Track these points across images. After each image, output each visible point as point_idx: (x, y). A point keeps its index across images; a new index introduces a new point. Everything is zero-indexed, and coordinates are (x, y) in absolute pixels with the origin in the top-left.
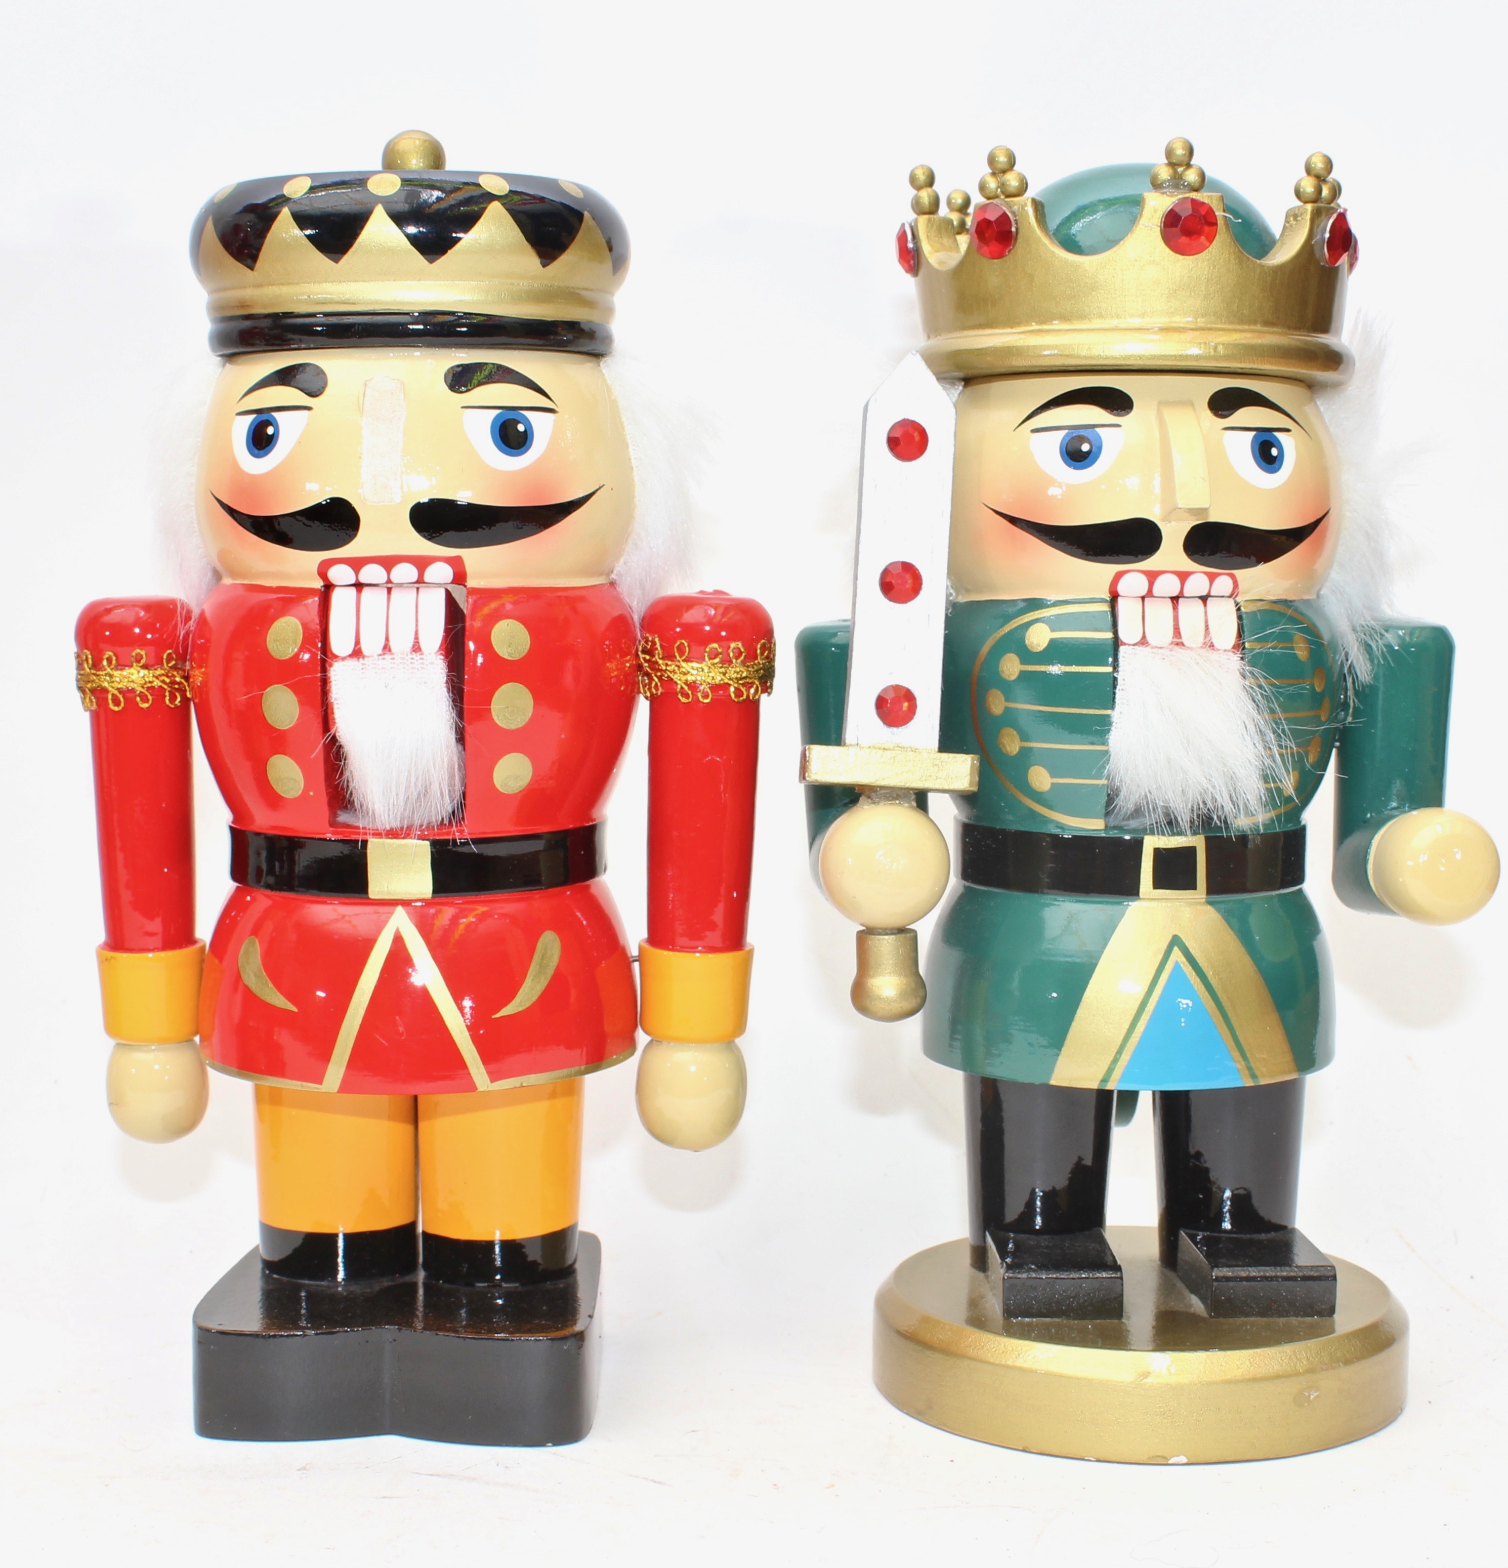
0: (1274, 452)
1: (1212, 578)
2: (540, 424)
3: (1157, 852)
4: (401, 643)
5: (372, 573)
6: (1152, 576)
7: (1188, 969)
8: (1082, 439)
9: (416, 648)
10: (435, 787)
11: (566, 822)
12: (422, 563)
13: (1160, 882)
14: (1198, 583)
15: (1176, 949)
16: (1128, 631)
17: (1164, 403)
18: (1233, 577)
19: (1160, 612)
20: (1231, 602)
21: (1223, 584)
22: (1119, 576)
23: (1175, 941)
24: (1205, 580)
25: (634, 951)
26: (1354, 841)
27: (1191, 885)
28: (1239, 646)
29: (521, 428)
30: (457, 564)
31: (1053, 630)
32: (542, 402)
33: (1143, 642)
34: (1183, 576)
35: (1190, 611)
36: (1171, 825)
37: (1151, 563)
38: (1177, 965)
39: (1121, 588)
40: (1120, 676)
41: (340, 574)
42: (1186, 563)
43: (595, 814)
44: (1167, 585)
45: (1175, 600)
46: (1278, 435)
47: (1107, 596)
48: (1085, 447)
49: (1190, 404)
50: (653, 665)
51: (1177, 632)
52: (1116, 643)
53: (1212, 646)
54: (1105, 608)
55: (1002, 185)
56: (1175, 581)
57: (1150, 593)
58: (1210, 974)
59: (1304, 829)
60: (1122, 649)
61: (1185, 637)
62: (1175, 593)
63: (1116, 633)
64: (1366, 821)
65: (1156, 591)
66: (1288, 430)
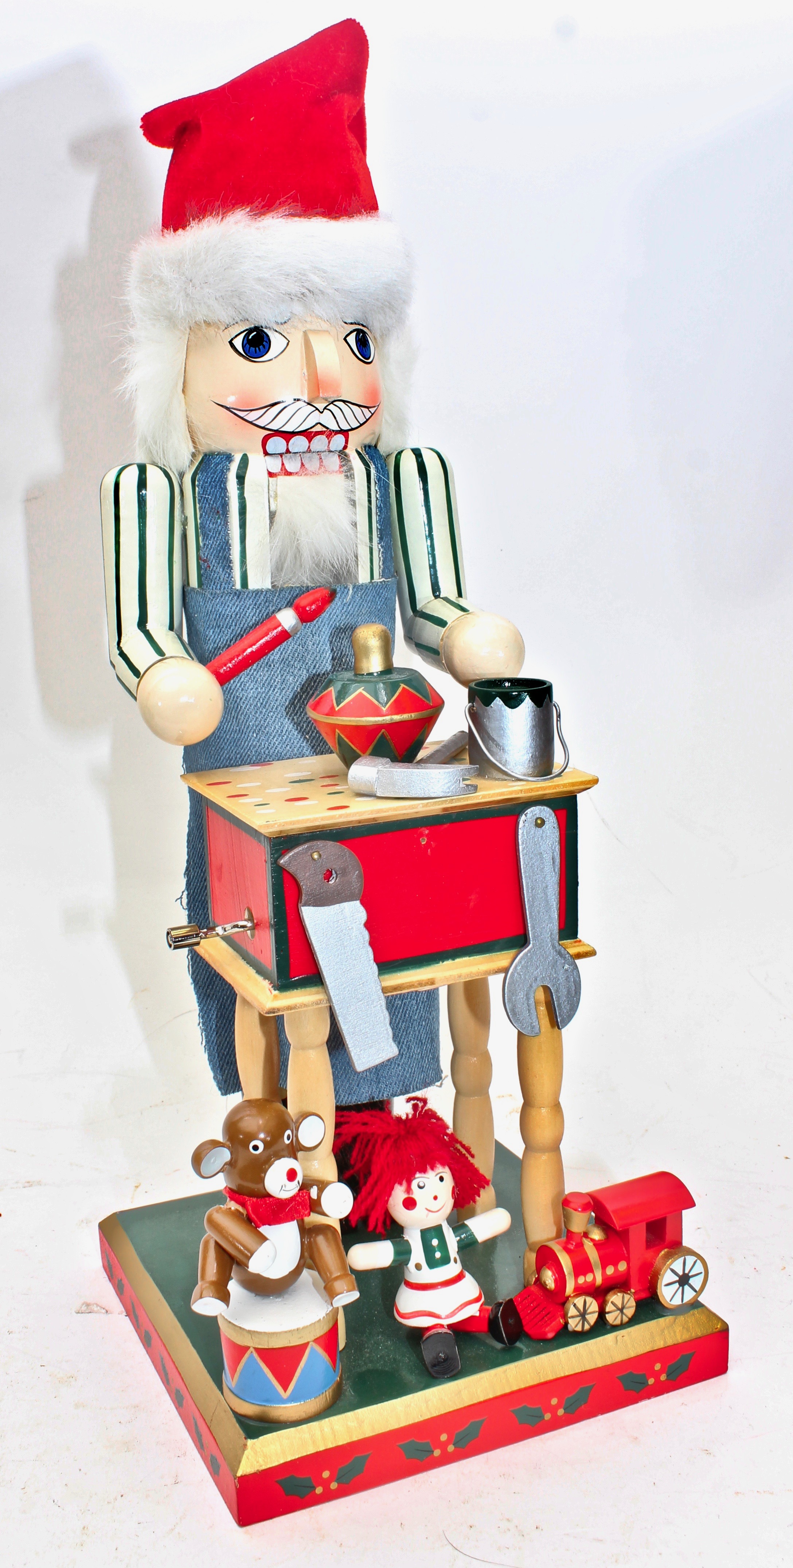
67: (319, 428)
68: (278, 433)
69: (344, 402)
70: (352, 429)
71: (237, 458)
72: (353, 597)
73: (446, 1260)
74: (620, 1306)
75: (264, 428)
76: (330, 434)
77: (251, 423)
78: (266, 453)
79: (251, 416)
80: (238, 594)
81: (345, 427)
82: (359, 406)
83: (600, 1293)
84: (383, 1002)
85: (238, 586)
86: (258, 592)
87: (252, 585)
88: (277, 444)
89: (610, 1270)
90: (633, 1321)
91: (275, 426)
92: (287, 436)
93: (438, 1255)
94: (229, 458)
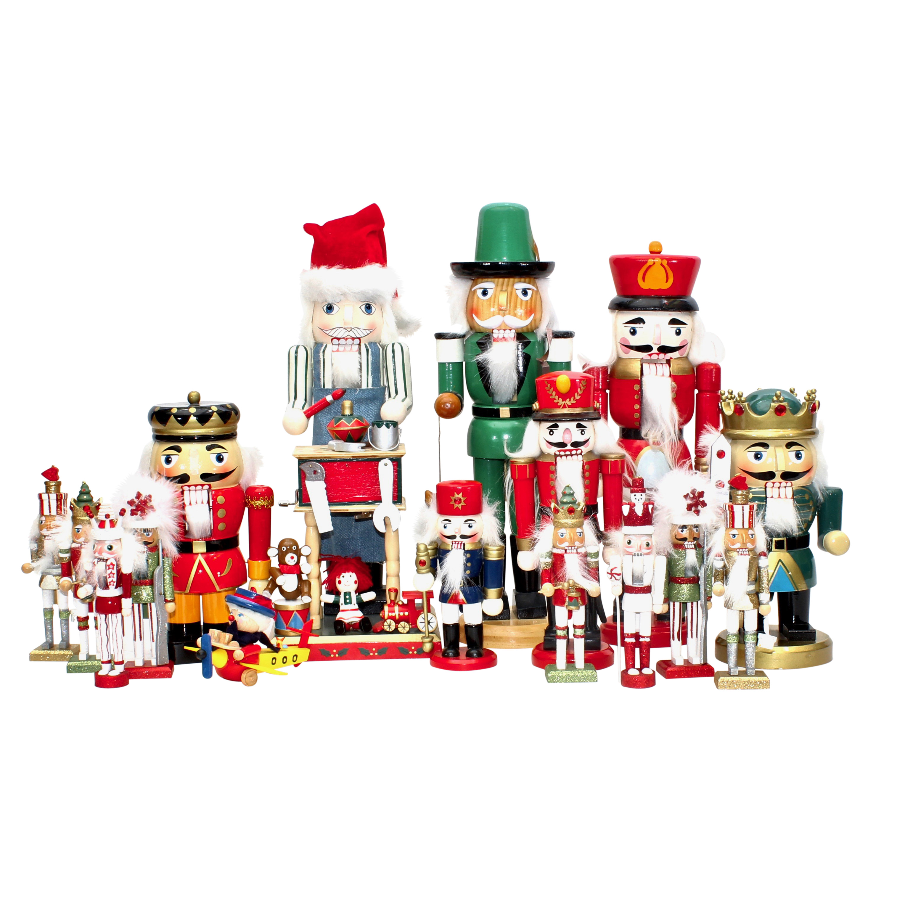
0: (800, 455)
1: (787, 483)
2: (225, 456)
3: (776, 541)
4: (199, 502)
5: (193, 488)
6: (774, 483)
7: (783, 566)
8: (759, 454)
9: (202, 503)
10: (207, 529)
11: (232, 536)
12: (202, 485)
13: (777, 548)
14: (784, 484)
15: (780, 562)
16: (769, 495)
17: (776, 446)
18: (791, 483)
19: (776, 490)
20: (791, 488)
21: (789, 484)
22: (766, 483)
23: (780, 560)
24: (785, 483)
25: (246, 561)
26: (821, 536)
27: (783, 548)
28: (793, 498)
29: (221, 457)
30: (210, 485)
31: (753, 494)
32: (225, 451)
33: (772, 497)
34: (780, 483)
35: (782, 490)
36: (778, 535)
37: (773, 481)
38: (780, 565)
39: (767, 485)
40: (767, 505)
41: (186, 488)
42: (781, 480)
43: (237, 533)
44: (777, 485)
45: (779, 488)
46: (801, 451)
47: (764, 487)
48: (759, 456)
49: (781, 446)
50: (249, 502)
51: (779, 495)
52: (766, 497)
53: (787, 498)
54: (764, 490)
55: (741, 400)
56: (779, 484)
57: (773, 486)
58: (787, 568)
59: (809, 535)
60: (768, 499)
61: (781, 496)
62: (779, 486)
63: (766, 495)
64: (823, 532)
65: (781, 486)
66: (803, 450)
67: (348, 337)
68: (335, 338)
69: (358, 328)
70: (362, 337)
71: (325, 345)
72: (359, 393)
73: (351, 603)
74: (403, 626)
75: (331, 336)
76: (353, 339)
77: (327, 334)
78: (333, 344)
79: (327, 332)
80: (322, 390)
81: (359, 336)
82: (364, 329)
83: (397, 622)
84: (330, 513)
85: (322, 387)
86: (327, 389)
87: (326, 387)
88: (335, 341)
89: (402, 614)
90: (408, 633)
91: (334, 336)
92: (339, 339)
93: (348, 601)
94: (322, 345)
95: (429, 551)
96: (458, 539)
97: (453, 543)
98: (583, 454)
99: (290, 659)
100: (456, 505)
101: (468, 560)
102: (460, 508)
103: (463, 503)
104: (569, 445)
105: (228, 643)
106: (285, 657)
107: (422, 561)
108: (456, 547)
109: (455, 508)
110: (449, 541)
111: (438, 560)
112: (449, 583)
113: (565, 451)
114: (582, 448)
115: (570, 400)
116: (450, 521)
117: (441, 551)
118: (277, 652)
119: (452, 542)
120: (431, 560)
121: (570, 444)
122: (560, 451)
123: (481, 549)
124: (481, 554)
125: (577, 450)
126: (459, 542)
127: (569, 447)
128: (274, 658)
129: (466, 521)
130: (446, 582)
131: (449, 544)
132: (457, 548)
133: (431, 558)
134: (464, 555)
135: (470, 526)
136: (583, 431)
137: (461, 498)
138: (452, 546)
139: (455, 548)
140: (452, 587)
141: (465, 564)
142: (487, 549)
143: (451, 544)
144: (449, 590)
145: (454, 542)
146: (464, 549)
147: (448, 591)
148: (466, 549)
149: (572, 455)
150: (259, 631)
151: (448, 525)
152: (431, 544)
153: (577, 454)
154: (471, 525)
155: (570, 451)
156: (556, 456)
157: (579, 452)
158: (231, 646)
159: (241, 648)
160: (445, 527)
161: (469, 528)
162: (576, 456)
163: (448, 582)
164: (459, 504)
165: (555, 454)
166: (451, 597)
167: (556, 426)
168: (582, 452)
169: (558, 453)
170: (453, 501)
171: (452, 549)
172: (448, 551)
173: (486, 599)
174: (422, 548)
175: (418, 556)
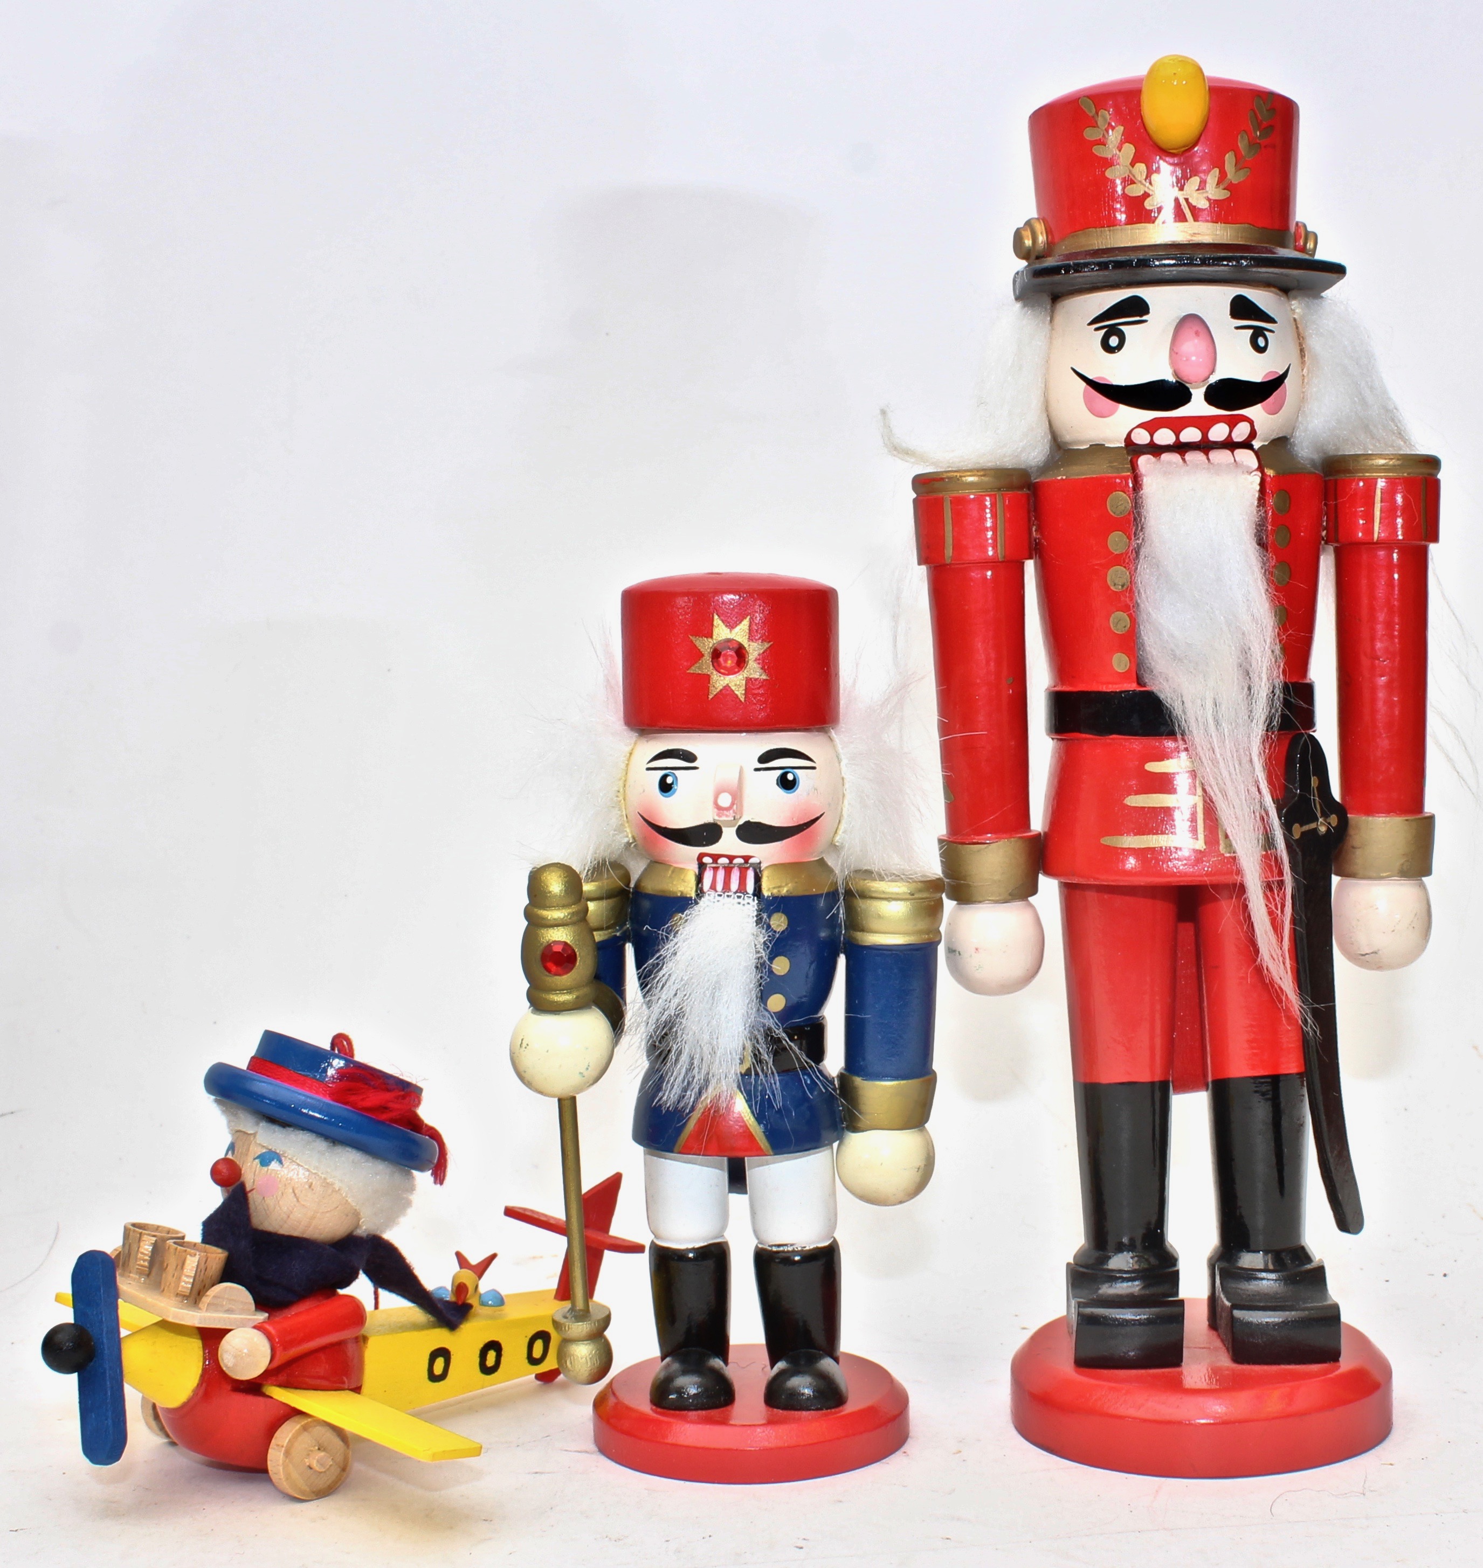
95: (591, 906)
96: (729, 843)
97: (702, 867)
98: (1257, 444)
99: (515, 1352)
100: (719, 682)
101: (777, 946)
102: (740, 692)
103: (754, 670)
104: (1198, 394)
105: (196, 1296)
106: (494, 1346)
107: (558, 949)
108: (720, 887)
109: (713, 692)
110: (686, 855)
111: (629, 950)
112: (684, 1058)
113: (1177, 425)
114: (1255, 412)
115: (1202, 186)
116: (689, 757)
117: (646, 904)
118: (452, 1326)
119: (701, 856)
120: (601, 947)
121: (1203, 389)
122: (1151, 427)
123: (833, 896)
124: (835, 916)
125: (1232, 422)
126: (731, 858)
127: (1198, 406)
128: (443, 1353)
129: (767, 757)
130: (672, 1056)
131: (682, 870)
132: (726, 887)
133: (599, 936)
134: (759, 921)
135: (787, 784)
136: (1258, 333)
137: (744, 641)
138: (699, 879)
139: (713, 887)
140: (699, 1077)
141: (761, 966)
142: (865, 895)
143: (693, 868)
144: (685, 1090)
145: (707, 860)
146: (758, 892)
147: (682, 1097)
148: (766, 893)
149: (1205, 446)
150: (362, 1231)
151: (684, 779)
152: (598, 870)
153: (1229, 445)
154: (790, 777)
155: (1204, 423)
156: (1132, 449)
157: (1240, 433)
158: (212, 1306)
159: (262, 1316)
160: (665, 787)
161: (780, 792)
162: (1227, 453)
163: (679, 1053)
164: (730, 672)
165: (1128, 439)
166: (691, 1125)
167: (1137, 308)
168: (1253, 434)
169: (1142, 437)
170: (707, 658)
171: (700, 893)
172: (683, 904)
173: (855, 1129)
174: (555, 885)
175: (534, 922)
